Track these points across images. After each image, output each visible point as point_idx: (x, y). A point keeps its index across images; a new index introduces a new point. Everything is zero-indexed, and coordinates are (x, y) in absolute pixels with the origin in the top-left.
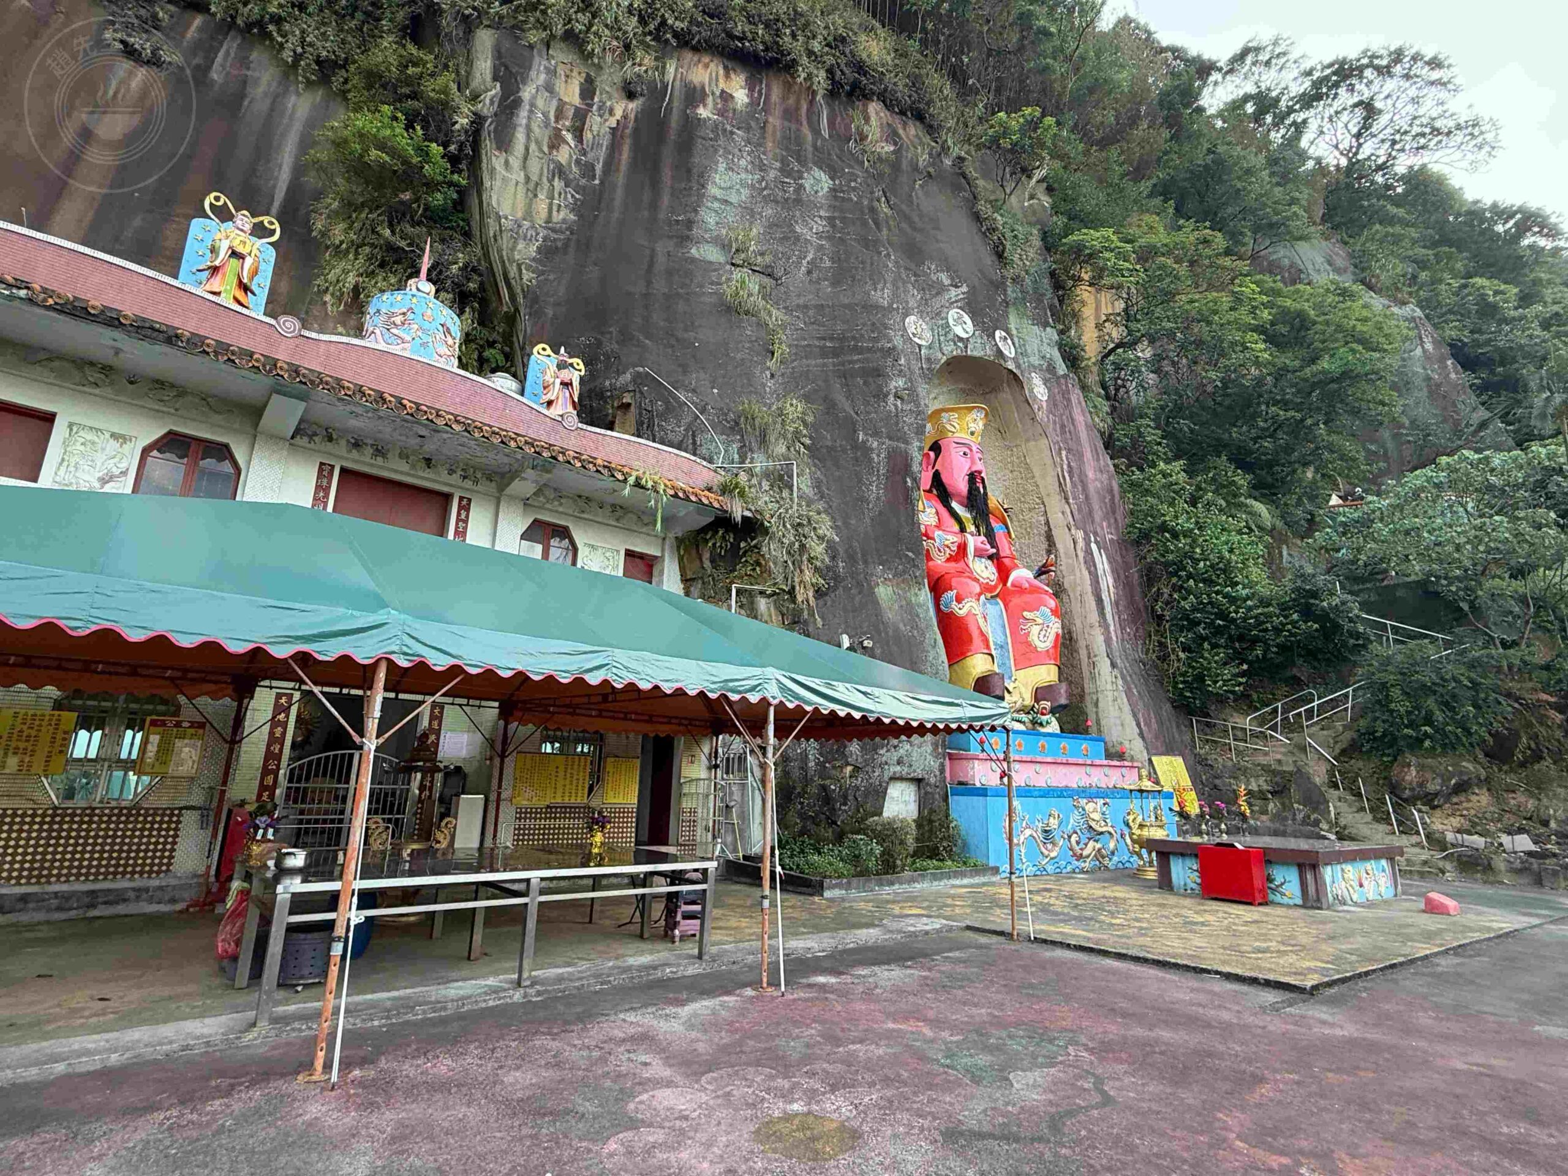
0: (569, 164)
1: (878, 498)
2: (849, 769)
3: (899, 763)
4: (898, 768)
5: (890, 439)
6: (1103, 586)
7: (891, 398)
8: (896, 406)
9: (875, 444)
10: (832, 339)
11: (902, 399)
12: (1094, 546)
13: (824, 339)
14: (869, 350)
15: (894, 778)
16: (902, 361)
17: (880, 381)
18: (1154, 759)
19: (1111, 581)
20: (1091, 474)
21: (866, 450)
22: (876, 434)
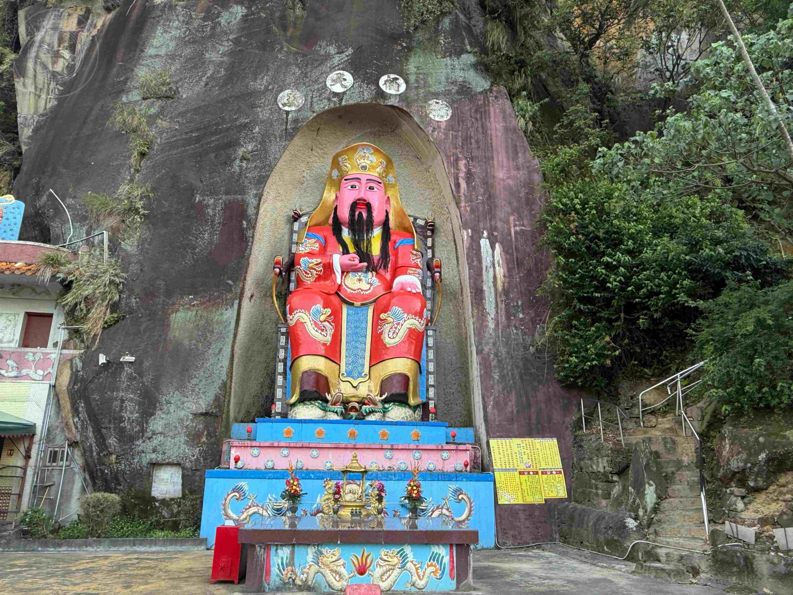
0: (63, 70)
1: (211, 243)
2: (114, 457)
3: (154, 451)
4: (154, 456)
5: (227, 193)
6: (488, 277)
7: (238, 162)
8: (240, 166)
9: (212, 201)
10: (198, 130)
11: (248, 160)
12: (484, 243)
13: (191, 132)
14: (227, 129)
15: (155, 465)
16: (257, 129)
17: (230, 151)
18: (493, 442)
19: (500, 271)
20: (501, 174)
21: (201, 208)
22: (213, 193)
